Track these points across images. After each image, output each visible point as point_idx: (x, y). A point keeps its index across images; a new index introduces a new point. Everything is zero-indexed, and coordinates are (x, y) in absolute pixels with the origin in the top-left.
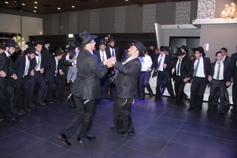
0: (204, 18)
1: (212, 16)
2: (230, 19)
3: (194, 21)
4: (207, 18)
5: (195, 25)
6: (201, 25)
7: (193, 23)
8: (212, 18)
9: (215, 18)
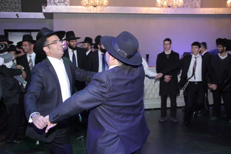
0: (56, 4)
1: (66, 3)
2: (91, 7)
3: (44, 8)
4: (60, 5)
5: (45, 14)
6: (54, 14)
7: (44, 11)
8: (66, 5)
9: (71, 5)
